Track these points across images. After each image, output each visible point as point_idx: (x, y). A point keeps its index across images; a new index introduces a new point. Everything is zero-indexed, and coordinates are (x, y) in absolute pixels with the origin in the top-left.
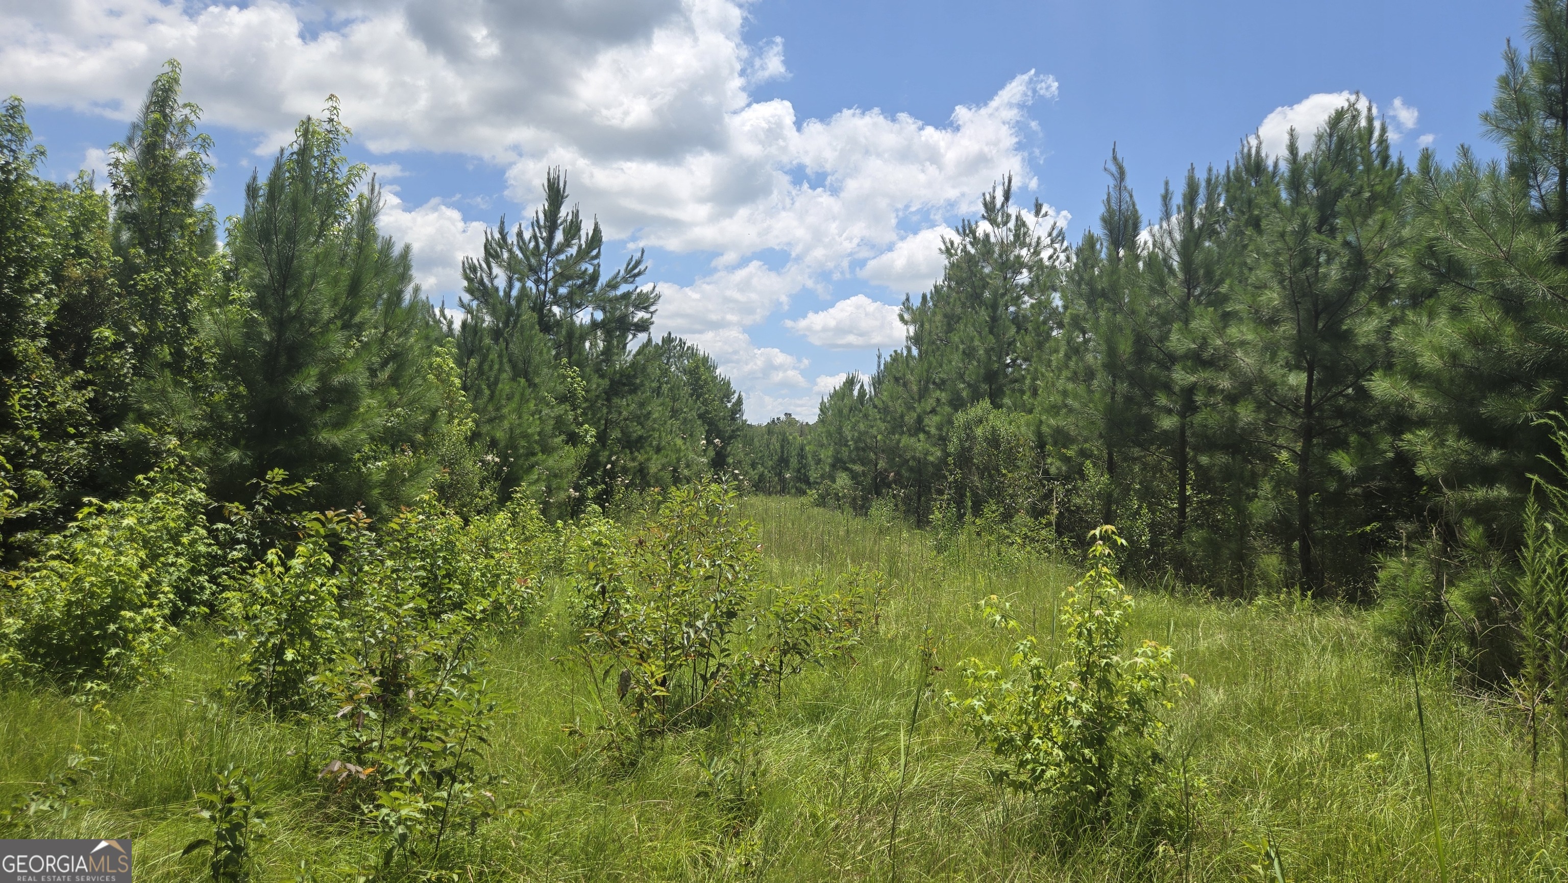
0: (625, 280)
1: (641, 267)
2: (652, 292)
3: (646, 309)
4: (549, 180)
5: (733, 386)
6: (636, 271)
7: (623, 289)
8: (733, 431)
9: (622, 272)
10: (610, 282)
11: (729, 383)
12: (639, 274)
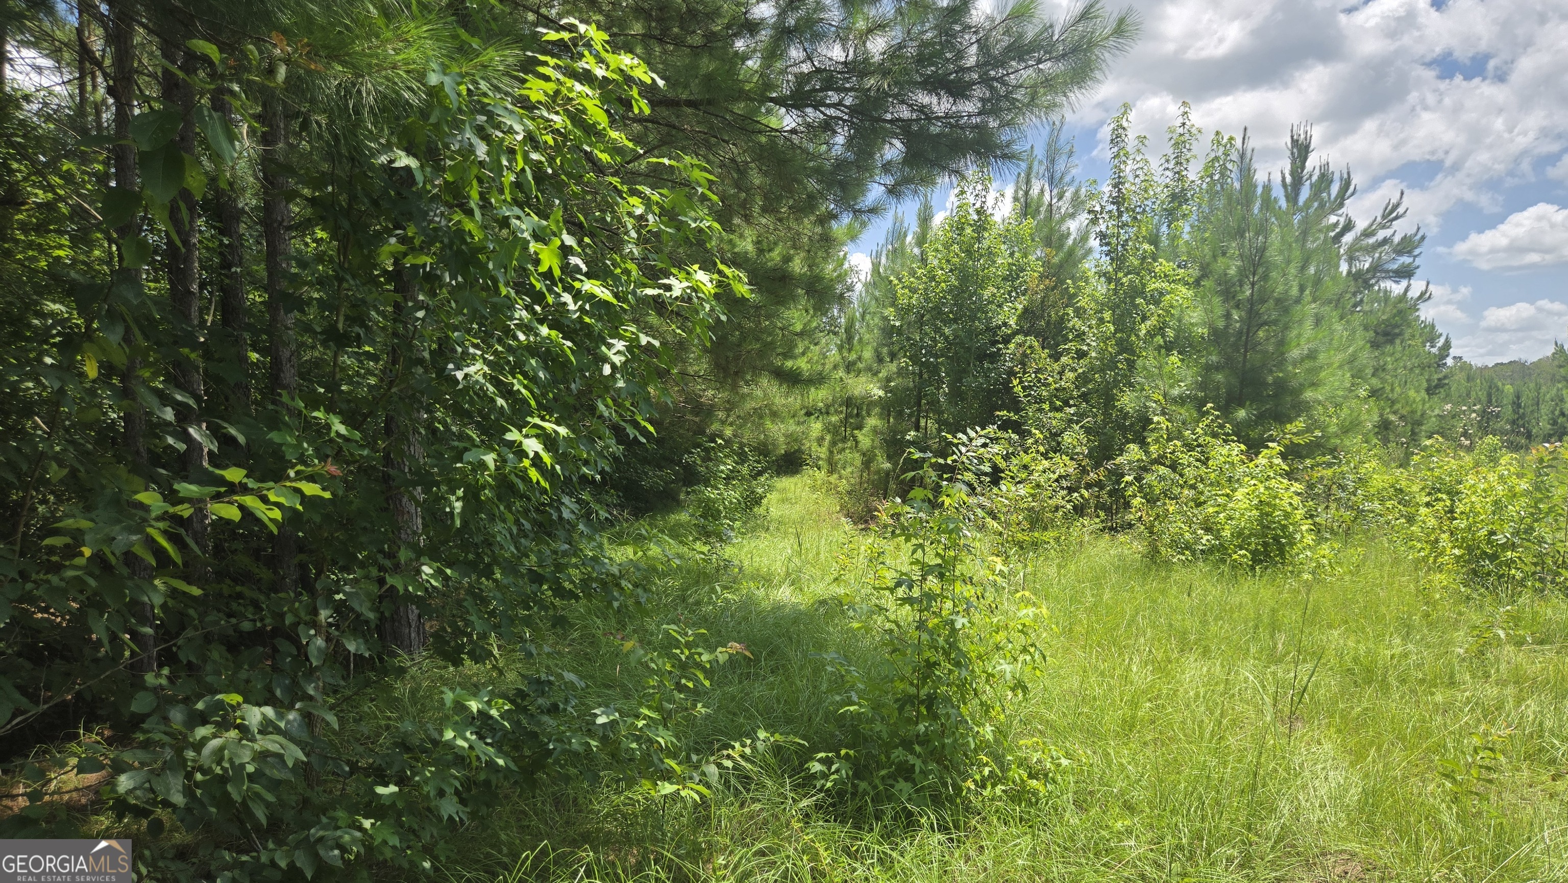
0: (1384, 227)
1: (1401, 210)
2: (1416, 235)
3: (1410, 253)
4: (1292, 137)
5: (1439, 329)
6: (1394, 215)
7: (1381, 234)
8: (1439, 380)
9: (1379, 219)
10: (1365, 230)
11: (1433, 326)
12: (1397, 218)
